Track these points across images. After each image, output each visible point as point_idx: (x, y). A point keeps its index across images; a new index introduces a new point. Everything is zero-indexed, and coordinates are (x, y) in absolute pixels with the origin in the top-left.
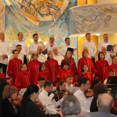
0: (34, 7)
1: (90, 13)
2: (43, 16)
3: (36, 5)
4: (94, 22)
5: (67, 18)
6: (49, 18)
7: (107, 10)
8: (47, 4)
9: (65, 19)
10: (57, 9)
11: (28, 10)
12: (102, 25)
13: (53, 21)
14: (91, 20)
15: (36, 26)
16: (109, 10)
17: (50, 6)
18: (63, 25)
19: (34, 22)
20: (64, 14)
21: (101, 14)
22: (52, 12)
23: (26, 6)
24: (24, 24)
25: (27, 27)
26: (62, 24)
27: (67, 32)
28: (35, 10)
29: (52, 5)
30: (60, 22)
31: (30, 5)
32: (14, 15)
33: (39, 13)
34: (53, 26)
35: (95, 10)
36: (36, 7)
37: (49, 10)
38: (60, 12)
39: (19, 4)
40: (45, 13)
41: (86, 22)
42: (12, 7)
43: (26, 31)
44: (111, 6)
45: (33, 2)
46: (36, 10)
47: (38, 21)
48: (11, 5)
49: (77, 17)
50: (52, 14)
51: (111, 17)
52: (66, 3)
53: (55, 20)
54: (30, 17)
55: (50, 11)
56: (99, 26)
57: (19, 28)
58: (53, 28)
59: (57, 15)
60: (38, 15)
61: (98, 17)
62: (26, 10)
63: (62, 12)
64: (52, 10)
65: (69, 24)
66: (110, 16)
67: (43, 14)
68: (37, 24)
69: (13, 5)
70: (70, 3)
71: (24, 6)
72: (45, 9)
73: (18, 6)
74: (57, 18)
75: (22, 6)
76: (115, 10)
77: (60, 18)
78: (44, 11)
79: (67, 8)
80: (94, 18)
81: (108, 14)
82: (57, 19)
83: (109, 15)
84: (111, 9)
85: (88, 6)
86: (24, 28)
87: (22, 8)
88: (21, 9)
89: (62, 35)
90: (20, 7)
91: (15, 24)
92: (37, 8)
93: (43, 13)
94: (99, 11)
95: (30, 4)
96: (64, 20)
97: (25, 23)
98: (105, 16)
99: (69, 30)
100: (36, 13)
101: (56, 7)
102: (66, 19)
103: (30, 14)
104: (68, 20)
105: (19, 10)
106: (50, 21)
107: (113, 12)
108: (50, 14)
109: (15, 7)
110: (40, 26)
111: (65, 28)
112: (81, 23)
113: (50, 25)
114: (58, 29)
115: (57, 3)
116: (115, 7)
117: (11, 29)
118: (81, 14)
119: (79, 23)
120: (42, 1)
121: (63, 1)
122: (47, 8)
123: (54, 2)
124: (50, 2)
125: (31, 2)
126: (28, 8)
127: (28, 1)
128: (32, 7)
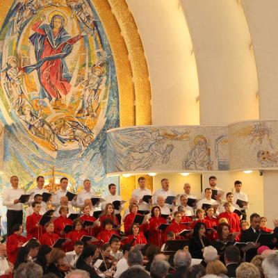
0: (50, 127)
1: (140, 140)
2: (64, 143)
3: (53, 123)
4: (146, 155)
5: (104, 145)
6: (73, 146)
7: (167, 136)
8: (71, 123)
10: (86, 131)
12: (160, 160)
13: (80, 150)
14: (141, 151)
15: (53, 159)
16: (169, 135)
17: (75, 126)
18: (95, 157)
19: (49, 152)
20: (98, 138)
21: (157, 142)
22: (78, 136)
23: (36, 125)
24: (33, 155)
25: (38, 159)
26: (94, 155)
27: (103, 169)
29: (79, 124)
30: (92, 152)
31: (43, 125)
32: (16, 139)
34: (80, 159)
35: (149, 134)
36: (54, 127)
37: (74, 132)
38: (91, 136)
39: (26, 122)
40: (68, 137)
41: (133, 154)
42: (15, 128)
43: (37, 166)
44: (173, 130)
45: (48, 120)
46: (54, 133)
47: (56, 150)
48: (13, 125)
49: (120, 145)
50: (78, 139)
51: (174, 147)
52: (101, 121)
53: (83, 148)
54: (43, 144)
55: (76, 134)
56: (154, 160)
57: (24, 161)
58: (80, 162)
61: (153, 147)
62: (37, 131)
63: (95, 136)
64: (78, 132)
65: (106, 155)
66: (172, 146)
67: (65, 139)
68: (55, 155)
70: (108, 122)
71: (33, 126)
72: (68, 132)
74: (87, 145)
75: (31, 126)
76: (179, 136)
77: (92, 145)
78: (65, 133)
79: (104, 130)
80: (146, 148)
81: (169, 142)
82: (86, 148)
83: (170, 144)
84: (172, 134)
85: (137, 129)
86: (34, 161)
89: (94, 173)
90: (27, 127)
91: (18, 154)
93: (65, 137)
94: (154, 136)
95: (43, 122)
96: (98, 149)
97: (35, 153)
98: (165, 146)
99: (105, 166)
100: (52, 137)
101: (85, 127)
102: (101, 148)
104: (104, 149)
105: (26, 133)
106: (76, 150)
107: (177, 139)
108: (76, 139)
109: (19, 127)
110: (59, 158)
111: (100, 162)
112: (125, 155)
113: (76, 156)
114: (87, 163)
115: (88, 120)
116: (180, 131)
117: (12, 163)
118: (126, 141)
119: (122, 156)
120: (62, 118)
121: (96, 118)
122: (70, 129)
123: (82, 120)
124: (76, 120)
125: (46, 120)
126: (39, 129)
127: (41, 118)
128: (46, 127)
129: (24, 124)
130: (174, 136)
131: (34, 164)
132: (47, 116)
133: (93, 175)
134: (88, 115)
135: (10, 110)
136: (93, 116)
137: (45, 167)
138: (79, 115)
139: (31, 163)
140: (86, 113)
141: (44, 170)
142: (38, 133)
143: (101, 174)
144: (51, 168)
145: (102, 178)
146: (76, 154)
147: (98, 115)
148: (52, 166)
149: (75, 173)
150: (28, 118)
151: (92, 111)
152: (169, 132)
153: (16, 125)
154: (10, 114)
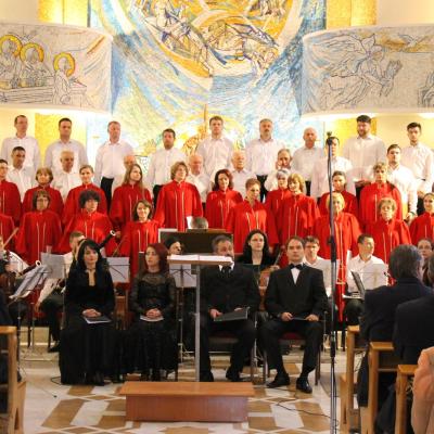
0: (200, 35)
1: (342, 54)
2: (225, 63)
3: (206, 29)
4: (352, 81)
5: (296, 67)
6: (242, 68)
7: (390, 44)
8: (238, 27)
9: (290, 71)
10: (265, 41)
11: (182, 46)
12: (375, 89)
13: (254, 75)
14: (344, 74)
15: (205, 91)
16: (395, 44)
17: (245, 33)
18: (281, 87)
19: (198, 80)
20: (286, 54)
21: (371, 56)
22: (250, 51)
23: (175, 34)
24: (169, 85)
25: (176, 91)
26: (280, 84)
27: (294, 108)
28: (201, 45)
29: (252, 30)
30: (276, 77)
31: (188, 33)
32: (140, 59)
33: (215, 53)
34: (255, 90)
35: (358, 44)
36: (206, 36)
37: (243, 43)
38: (274, 51)
39: (158, 28)
40: (232, 53)
42: (137, 38)
43: (176, 104)
44: (401, 33)
45: (196, 24)
46: (206, 46)
47: (211, 76)
48: (134, 34)
50: (251, 55)
51: (401, 66)
52: (293, 23)
53: (260, 72)
54: (187, 65)
55: (247, 47)
56: (365, 90)
57: (154, 96)
58: (255, 96)
59: (265, 58)
60: (212, 58)
61: (364, 65)
62: (178, 44)
63: (281, 51)
64: (251, 43)
65: (300, 83)
66: (398, 63)
67: (226, 57)
68: (208, 84)
69: (141, 31)
70: (305, 24)
71: (170, 34)
72: (232, 43)
73: (154, 33)
74: (267, 66)
75: (165, 35)
76: (412, 45)
77: (275, 66)
78: (228, 46)
79: (298, 38)
80: (352, 68)
81: (393, 56)
82: (265, 71)
83: (395, 60)
84: (400, 40)
85: (339, 34)
86: (171, 95)
87: (164, 39)
88: (162, 44)
89: (279, 115)
90: (159, 37)
91: (143, 84)
92: (209, 40)
93: (226, 53)
94: (367, 47)
95: (188, 28)
96: (286, 72)
97: (172, 81)
98: (385, 63)
99: (299, 101)
100: (204, 52)
101: (265, 34)
102: (292, 70)
103: (189, 56)
104: (297, 74)
105: (157, 46)
106: (246, 76)
107: (407, 51)
108: (246, 56)
109: (144, 36)
110: (215, 89)
111: (289, 96)
112: (320, 81)
113: (246, 86)
114: (267, 97)
115: (268, 23)
116: (414, 35)
117: (132, 98)
118: (321, 55)
119: (316, 84)
120: (222, 20)
121: (285, 17)
122: (237, 38)
123: (259, 21)
124: (248, 22)
125: (193, 23)
126: (181, 39)
127: (183, 20)
128: (193, 35)
129: (154, 31)
130: (402, 46)
131: (171, 100)
132: (195, 17)
133: (277, 119)
134: (269, 12)
135: (128, 9)
136: (278, 14)
137: (190, 105)
138: (253, 13)
139: (166, 99)
140: (266, 10)
141: (189, 110)
142: (178, 47)
143: (291, 117)
144: (202, 107)
145: (292, 125)
146: (246, 82)
147: (287, 12)
148: (203, 103)
149: (245, 115)
150: (162, 20)
151: (277, 6)
152: (394, 37)
153: (139, 34)
154: (129, 15)
